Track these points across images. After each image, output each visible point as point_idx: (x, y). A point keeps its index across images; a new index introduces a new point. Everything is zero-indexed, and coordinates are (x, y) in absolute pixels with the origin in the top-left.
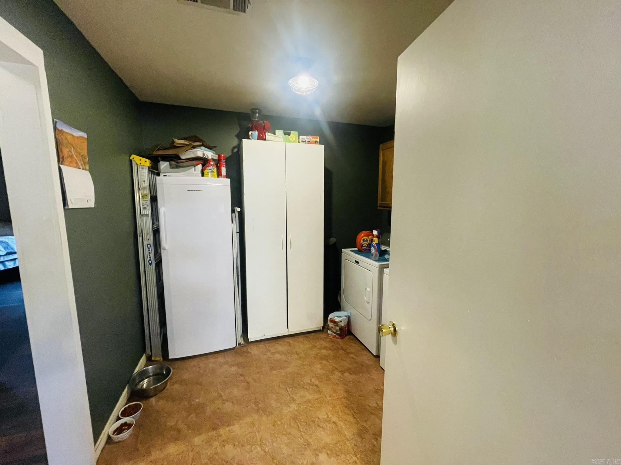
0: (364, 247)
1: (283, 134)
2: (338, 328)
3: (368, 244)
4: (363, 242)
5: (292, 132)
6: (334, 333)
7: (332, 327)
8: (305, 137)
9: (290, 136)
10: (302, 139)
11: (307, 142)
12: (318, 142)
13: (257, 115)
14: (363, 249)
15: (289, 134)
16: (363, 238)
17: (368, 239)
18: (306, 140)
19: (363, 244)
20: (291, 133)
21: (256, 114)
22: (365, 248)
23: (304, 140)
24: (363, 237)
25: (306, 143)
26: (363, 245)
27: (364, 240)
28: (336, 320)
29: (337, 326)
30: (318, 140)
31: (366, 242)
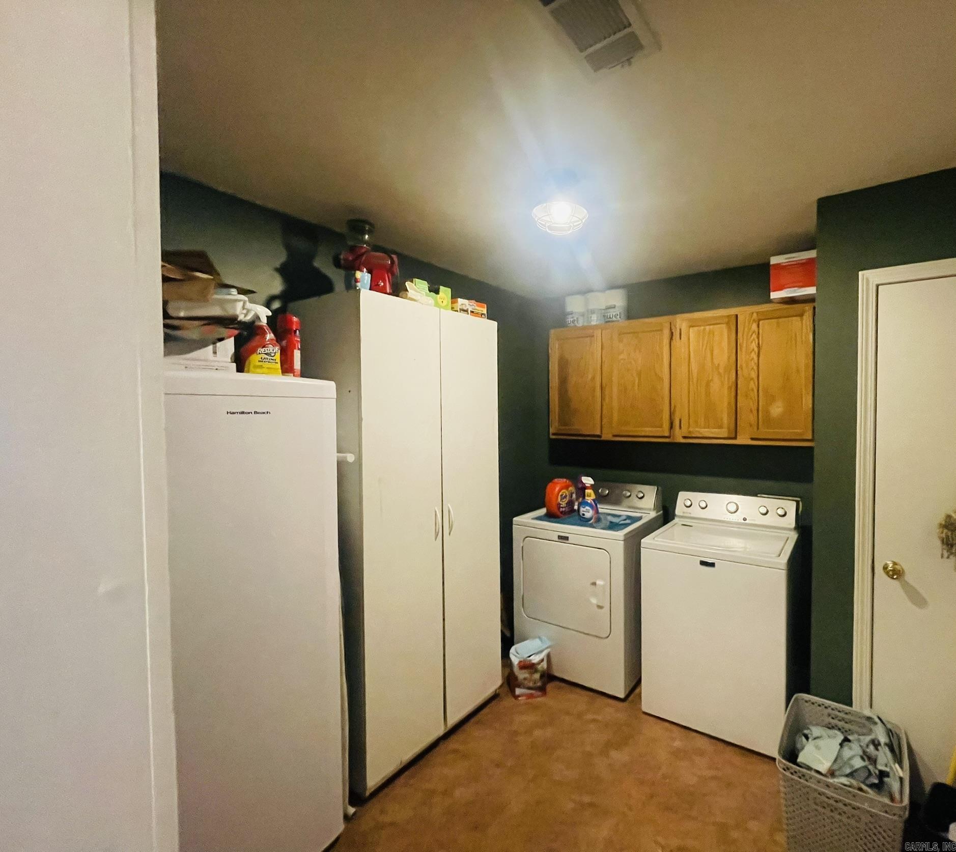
0: (562, 508)
1: (427, 289)
2: (537, 676)
3: (568, 502)
4: (561, 500)
5: (442, 288)
6: (529, 688)
7: (525, 679)
8: (466, 302)
9: (438, 296)
10: (462, 304)
11: (469, 312)
12: (484, 314)
13: (367, 236)
14: (562, 512)
15: (437, 292)
16: (560, 494)
17: (567, 492)
18: (468, 309)
19: (560, 504)
20: (441, 290)
21: (364, 234)
22: (564, 509)
23: (465, 309)
24: (560, 491)
25: (468, 314)
26: (561, 506)
27: (562, 495)
28: (533, 662)
29: (536, 671)
30: (485, 311)
31: (565, 499)
